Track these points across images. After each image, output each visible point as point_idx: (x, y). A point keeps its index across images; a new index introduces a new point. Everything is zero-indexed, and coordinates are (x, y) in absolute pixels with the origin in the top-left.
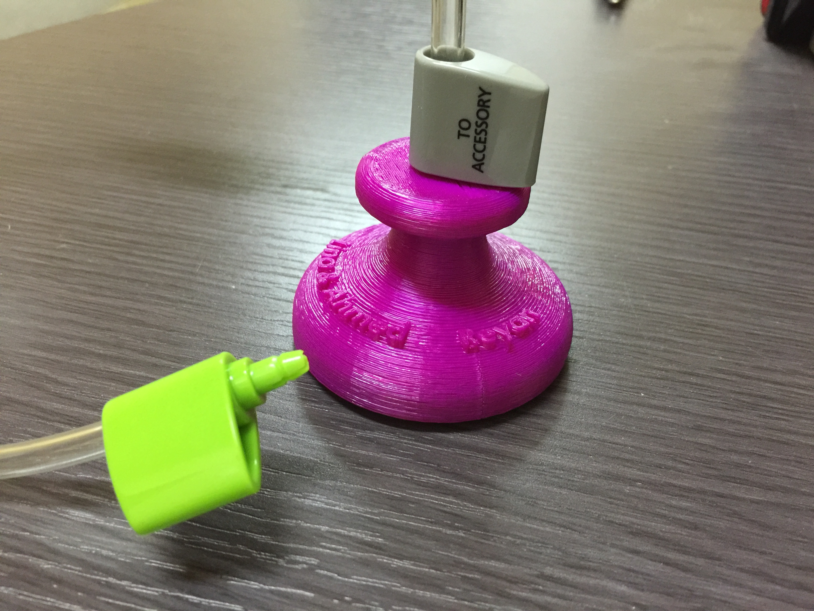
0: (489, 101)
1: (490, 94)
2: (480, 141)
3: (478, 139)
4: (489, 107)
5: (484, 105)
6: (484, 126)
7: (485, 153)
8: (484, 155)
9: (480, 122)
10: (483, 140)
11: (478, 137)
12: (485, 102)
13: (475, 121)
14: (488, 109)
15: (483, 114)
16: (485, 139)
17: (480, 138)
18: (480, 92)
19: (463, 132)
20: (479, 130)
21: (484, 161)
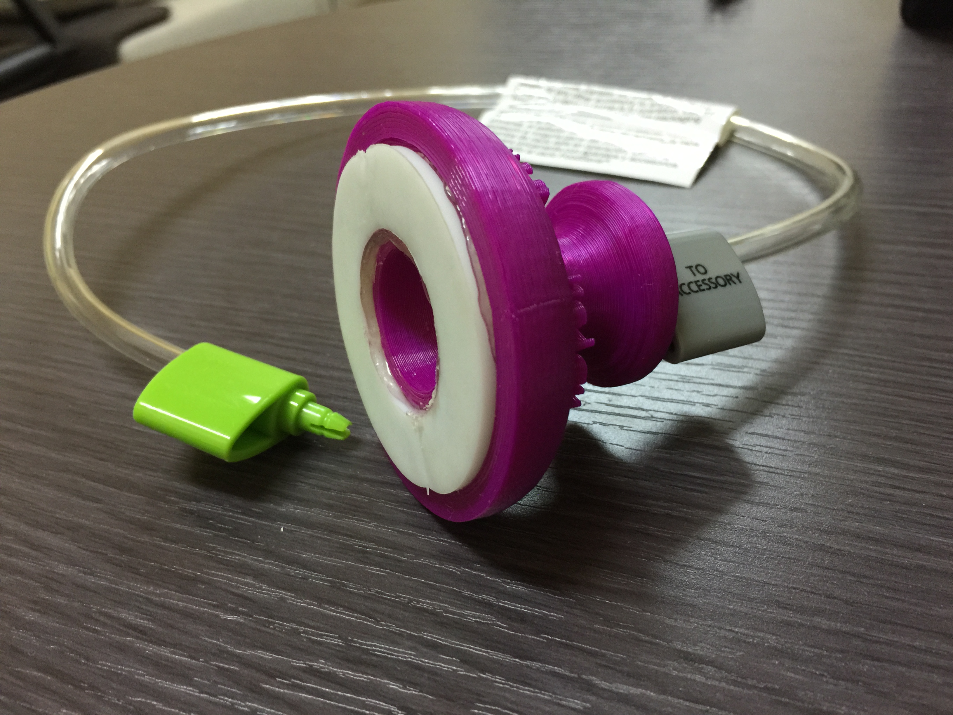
0: (735, 283)
1: (740, 282)
2: (699, 286)
3: (699, 283)
4: (730, 284)
5: (728, 280)
6: (713, 285)
7: (692, 293)
8: (689, 293)
9: (714, 280)
10: (702, 288)
11: (700, 283)
12: (731, 279)
13: (710, 276)
14: (728, 284)
15: (721, 282)
16: (704, 290)
17: (701, 285)
18: (736, 275)
19: (694, 269)
20: (707, 282)
21: (685, 295)
